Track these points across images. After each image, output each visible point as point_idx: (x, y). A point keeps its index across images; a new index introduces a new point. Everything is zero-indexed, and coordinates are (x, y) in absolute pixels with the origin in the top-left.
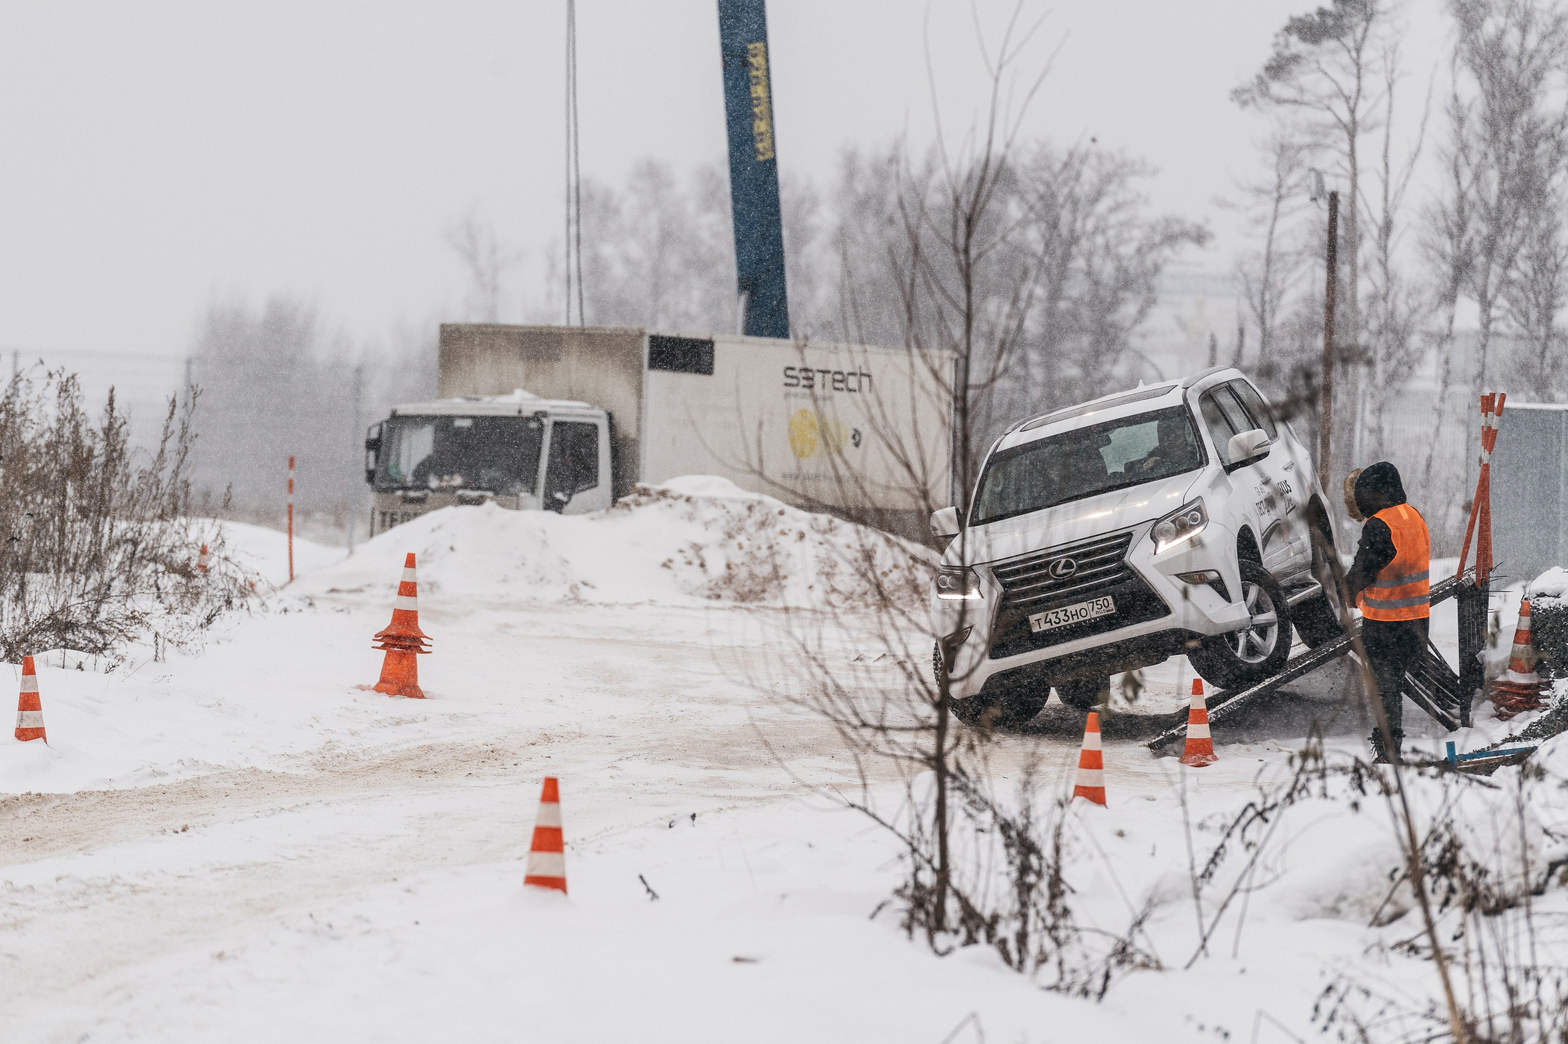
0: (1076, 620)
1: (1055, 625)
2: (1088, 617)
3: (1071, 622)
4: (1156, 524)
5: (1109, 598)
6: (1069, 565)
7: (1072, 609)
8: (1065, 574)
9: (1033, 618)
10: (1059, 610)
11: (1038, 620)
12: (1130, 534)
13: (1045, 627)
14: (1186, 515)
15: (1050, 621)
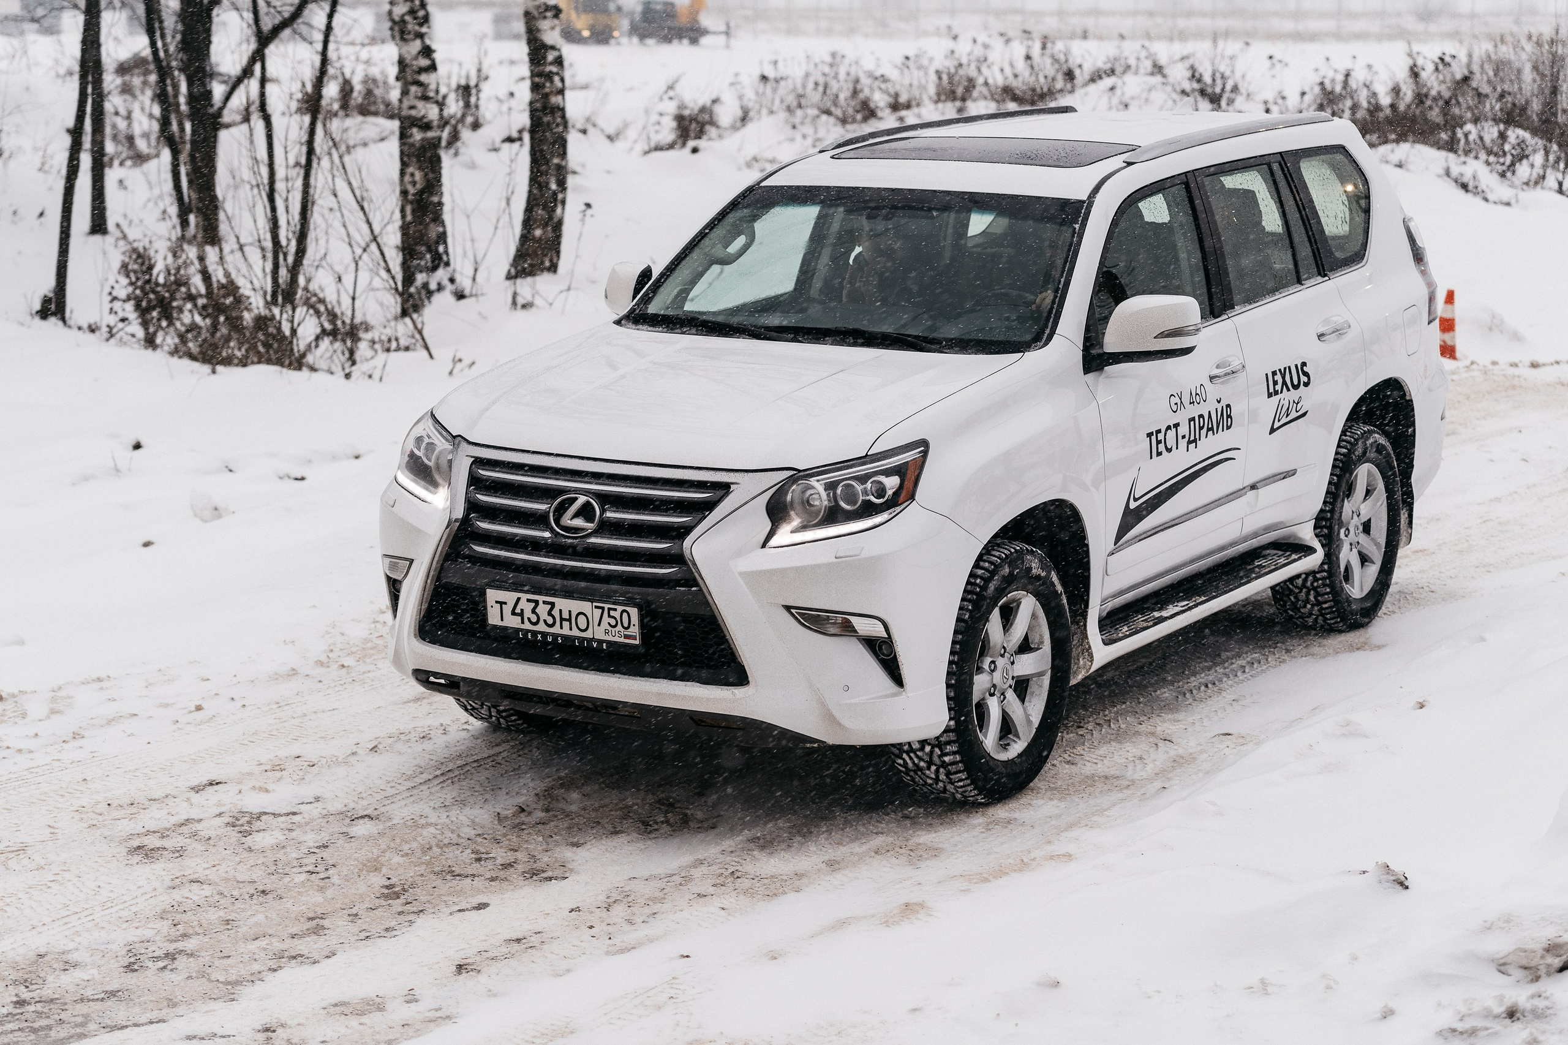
0: (566, 631)
1: (527, 626)
2: (588, 634)
3: (556, 630)
4: (793, 480)
5: (634, 612)
6: (586, 512)
7: (564, 605)
8: (576, 530)
9: (493, 595)
10: (541, 598)
11: (502, 603)
12: (725, 488)
13: (512, 622)
14: (863, 479)
15: (521, 614)
